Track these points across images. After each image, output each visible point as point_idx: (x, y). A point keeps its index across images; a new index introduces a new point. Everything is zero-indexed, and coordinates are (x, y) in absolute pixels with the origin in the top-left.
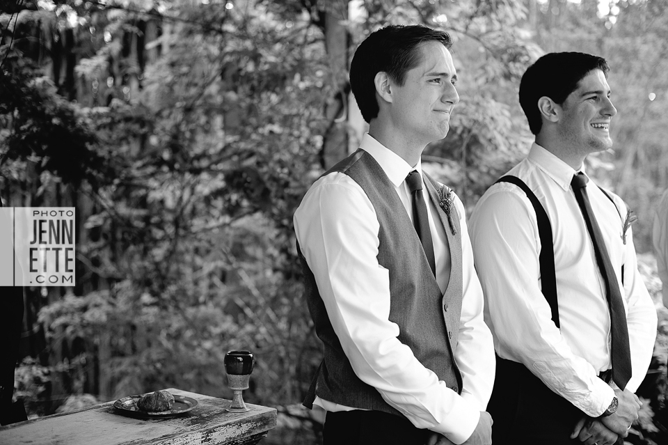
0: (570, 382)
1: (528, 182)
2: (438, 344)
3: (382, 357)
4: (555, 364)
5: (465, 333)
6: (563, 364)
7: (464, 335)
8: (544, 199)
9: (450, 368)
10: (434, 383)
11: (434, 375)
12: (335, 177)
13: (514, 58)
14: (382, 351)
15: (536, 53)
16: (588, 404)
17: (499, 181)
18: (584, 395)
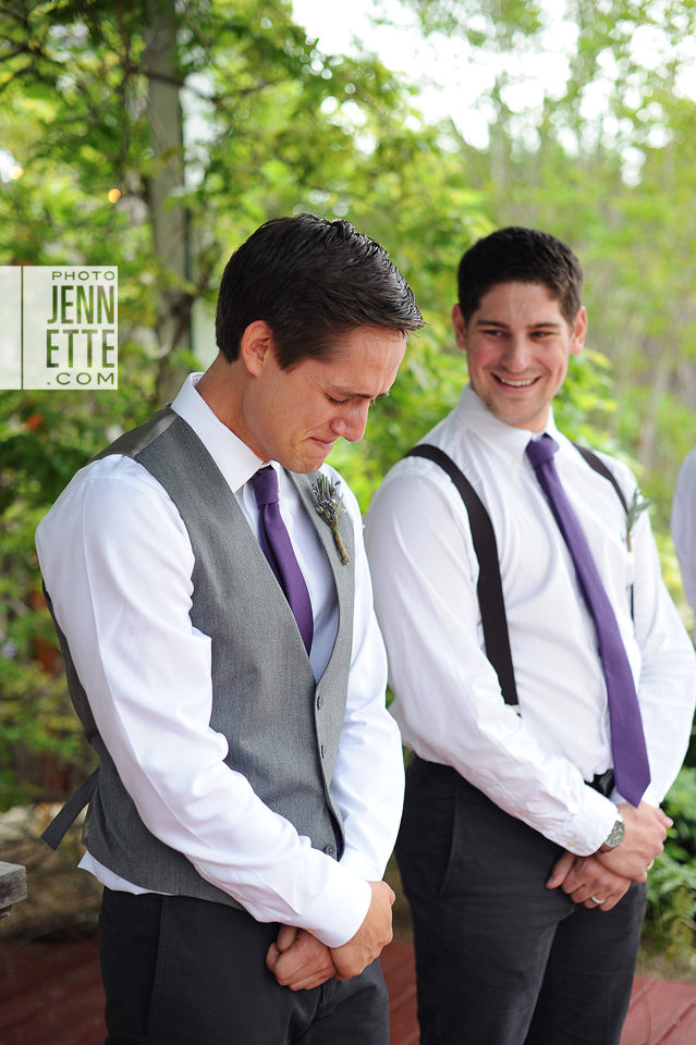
0: (535, 801)
1: (455, 455)
2: (300, 769)
3: (196, 800)
4: (506, 773)
5: (351, 731)
6: (520, 772)
7: (349, 735)
8: (481, 484)
9: (321, 810)
10: (291, 844)
11: (291, 828)
12: (116, 465)
13: (444, 238)
14: (197, 790)
15: (480, 229)
16: (570, 835)
17: (407, 456)
18: (562, 821)
